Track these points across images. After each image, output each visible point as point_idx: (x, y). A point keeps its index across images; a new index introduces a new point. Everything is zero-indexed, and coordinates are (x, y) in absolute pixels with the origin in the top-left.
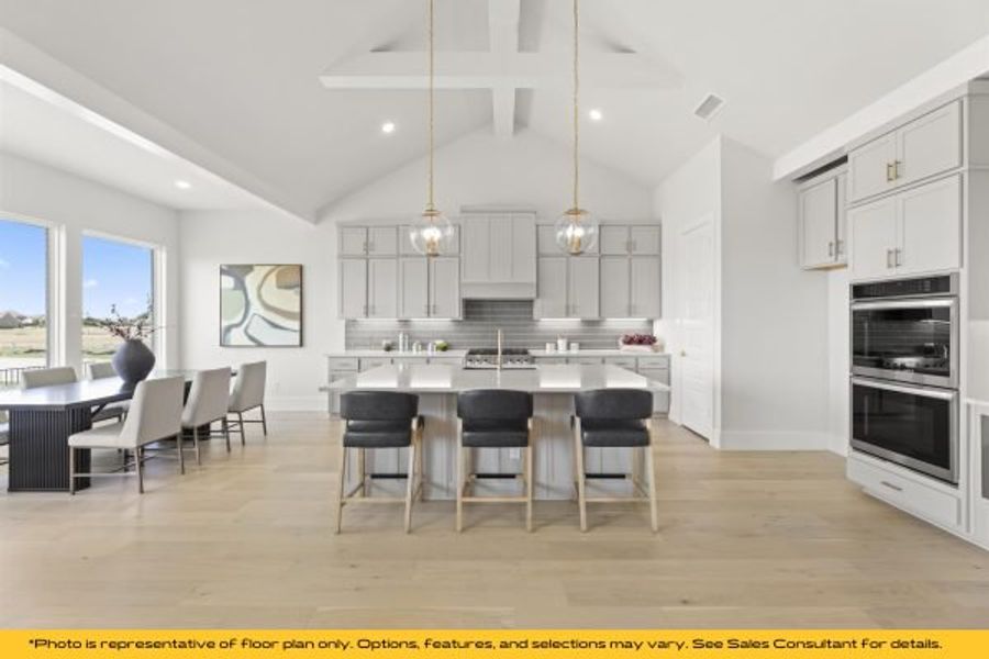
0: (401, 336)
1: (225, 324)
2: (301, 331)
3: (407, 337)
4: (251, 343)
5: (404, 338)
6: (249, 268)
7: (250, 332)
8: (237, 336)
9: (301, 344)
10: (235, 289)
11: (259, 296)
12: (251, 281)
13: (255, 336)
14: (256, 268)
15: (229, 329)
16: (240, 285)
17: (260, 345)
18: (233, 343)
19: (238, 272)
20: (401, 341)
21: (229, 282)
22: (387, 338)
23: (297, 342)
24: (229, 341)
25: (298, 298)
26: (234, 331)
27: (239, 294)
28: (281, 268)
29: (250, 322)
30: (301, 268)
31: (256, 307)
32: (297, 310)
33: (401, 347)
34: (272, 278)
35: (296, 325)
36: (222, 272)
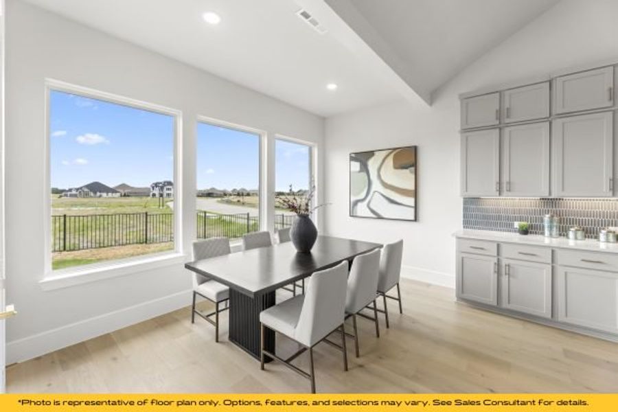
0: (547, 218)
1: (353, 199)
2: (416, 207)
3: (556, 218)
4: (374, 216)
5: (551, 221)
6: (371, 154)
7: (372, 206)
8: (362, 209)
9: (416, 220)
10: (360, 171)
11: (379, 176)
12: (373, 164)
13: (375, 209)
14: (377, 153)
15: (356, 203)
16: (364, 168)
17: (380, 217)
18: (359, 214)
19: (362, 158)
20: (546, 224)
21: (356, 166)
22: (521, 219)
23: (413, 218)
24: (356, 213)
25: (413, 176)
26: (359, 204)
27: (364, 175)
28: (397, 151)
29: (372, 197)
30: (415, 148)
31: (376, 185)
32: (412, 187)
33: (547, 232)
34: (390, 161)
35: (411, 201)
36: (352, 159)
